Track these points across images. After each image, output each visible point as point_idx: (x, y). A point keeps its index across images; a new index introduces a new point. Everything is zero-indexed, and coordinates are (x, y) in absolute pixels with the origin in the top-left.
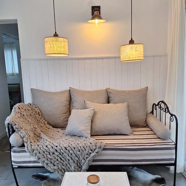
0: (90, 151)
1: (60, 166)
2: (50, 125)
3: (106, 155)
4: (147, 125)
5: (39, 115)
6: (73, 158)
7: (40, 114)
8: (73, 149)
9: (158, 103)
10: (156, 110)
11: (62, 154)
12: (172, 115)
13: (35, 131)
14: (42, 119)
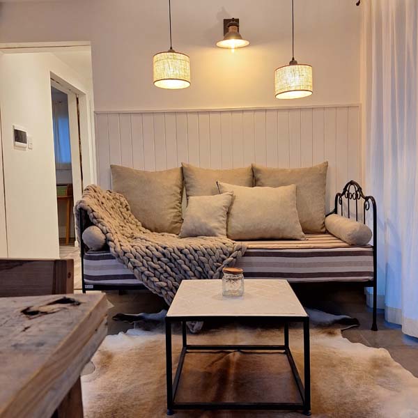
0: (223, 256)
1: (169, 282)
2: (146, 228)
3: (250, 264)
4: (326, 230)
5: (128, 210)
6: (193, 269)
7: (129, 207)
8: (193, 252)
9: (345, 189)
10: (341, 204)
11: (173, 261)
12: (367, 199)
13: (123, 230)
14: (133, 216)
